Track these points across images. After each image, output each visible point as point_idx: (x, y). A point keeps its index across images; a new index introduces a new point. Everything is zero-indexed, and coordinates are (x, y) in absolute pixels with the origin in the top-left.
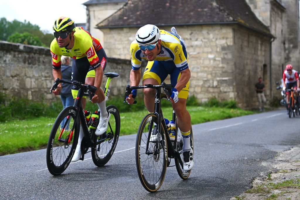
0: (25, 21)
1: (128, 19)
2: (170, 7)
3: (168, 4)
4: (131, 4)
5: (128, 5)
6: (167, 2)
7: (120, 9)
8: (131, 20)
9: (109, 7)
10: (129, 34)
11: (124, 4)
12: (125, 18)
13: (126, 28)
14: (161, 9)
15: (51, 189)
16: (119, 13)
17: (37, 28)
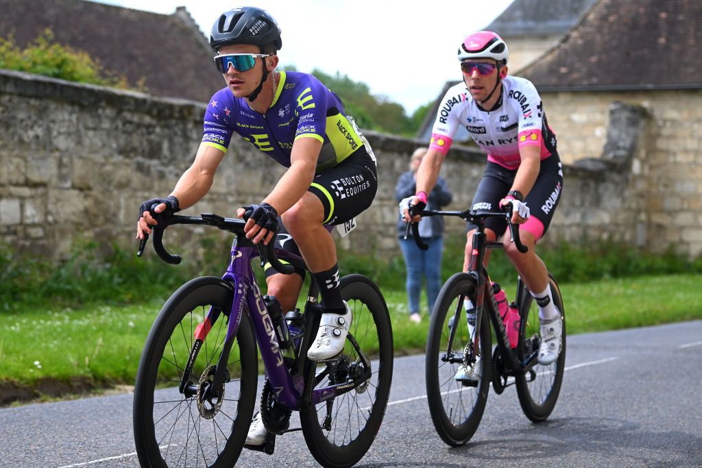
0: (338, 73)
1: (570, 72)
2: (667, 48)
3: (662, 41)
4: (576, 38)
5: (571, 41)
6: (660, 36)
7: (552, 50)
8: (575, 75)
9: (527, 44)
10: (571, 107)
11: (562, 37)
12: (563, 70)
13: (565, 92)
14: (646, 51)
15: (391, 451)
16: (550, 58)
17: (363, 89)
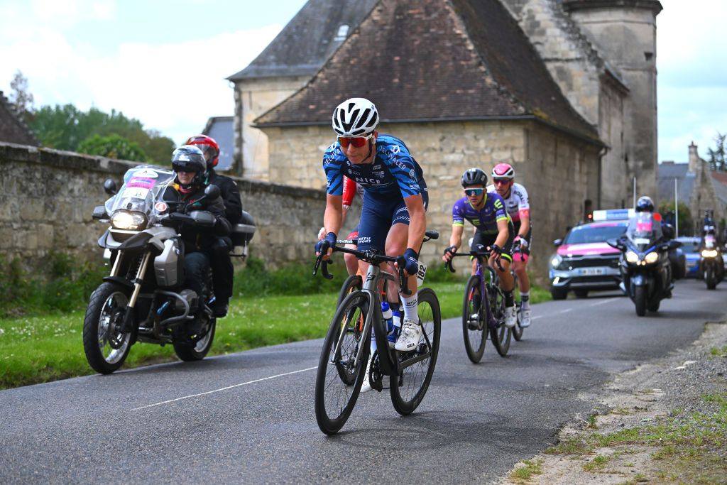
0: (113, 111)
1: (317, 109)
2: (400, 87)
3: (396, 80)
4: (322, 79)
5: (318, 81)
6: (394, 77)
7: (302, 89)
8: (322, 111)
9: (280, 85)
10: (319, 140)
11: (311, 78)
12: (311, 107)
13: (313, 126)
14: (382, 89)
15: (160, 445)
16: (300, 96)
17: (138, 125)
